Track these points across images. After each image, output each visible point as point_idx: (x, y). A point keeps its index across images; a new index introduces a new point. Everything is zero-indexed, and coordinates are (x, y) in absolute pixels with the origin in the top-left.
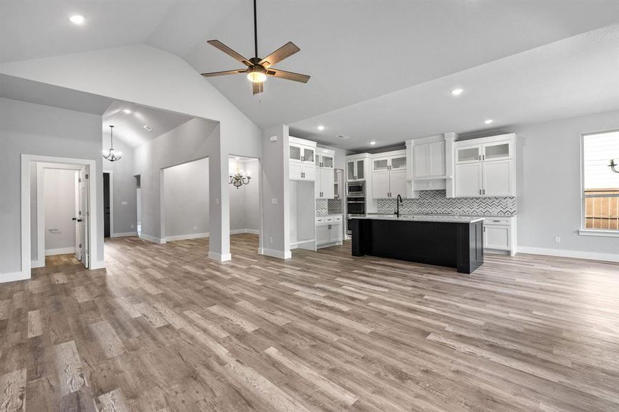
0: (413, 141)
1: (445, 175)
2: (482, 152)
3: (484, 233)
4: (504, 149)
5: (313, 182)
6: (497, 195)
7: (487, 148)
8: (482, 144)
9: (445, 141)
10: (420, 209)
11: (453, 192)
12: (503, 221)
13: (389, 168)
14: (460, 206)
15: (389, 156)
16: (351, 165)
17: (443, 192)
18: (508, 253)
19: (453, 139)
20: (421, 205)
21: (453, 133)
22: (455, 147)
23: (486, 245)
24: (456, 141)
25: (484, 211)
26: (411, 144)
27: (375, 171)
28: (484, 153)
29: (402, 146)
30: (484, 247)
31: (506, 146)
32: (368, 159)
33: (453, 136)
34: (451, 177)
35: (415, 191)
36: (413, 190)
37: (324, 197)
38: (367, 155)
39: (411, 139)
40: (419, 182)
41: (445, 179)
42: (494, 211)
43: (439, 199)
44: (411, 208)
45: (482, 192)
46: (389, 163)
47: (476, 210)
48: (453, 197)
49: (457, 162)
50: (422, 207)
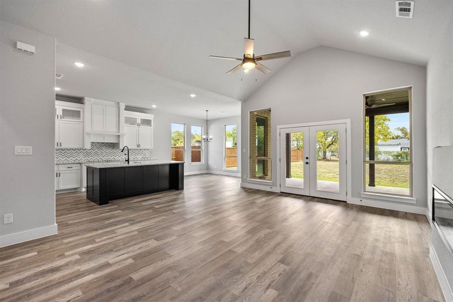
1: (119, 132)
2: (139, 121)
4: (147, 122)
7: (141, 119)
8: (139, 117)
9: (119, 108)
15: (59, 106)
33: (124, 106)
34: (123, 134)
36: (91, 141)
41: (119, 136)
45: (139, 145)
49: (124, 124)
50: (94, 156)
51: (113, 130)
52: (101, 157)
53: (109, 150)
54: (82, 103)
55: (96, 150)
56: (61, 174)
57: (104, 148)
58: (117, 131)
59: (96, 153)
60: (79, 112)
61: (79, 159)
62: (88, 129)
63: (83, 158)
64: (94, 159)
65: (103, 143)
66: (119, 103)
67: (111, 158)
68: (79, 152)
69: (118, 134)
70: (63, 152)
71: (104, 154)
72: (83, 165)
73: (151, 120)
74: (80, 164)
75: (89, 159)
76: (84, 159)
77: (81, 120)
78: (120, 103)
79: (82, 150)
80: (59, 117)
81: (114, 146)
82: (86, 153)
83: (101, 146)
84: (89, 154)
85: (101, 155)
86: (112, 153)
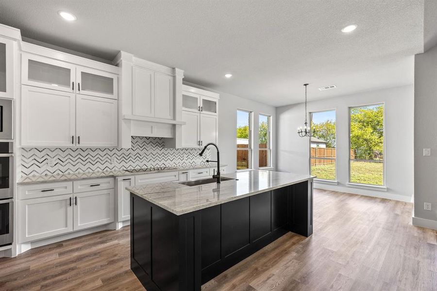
1: (174, 118)
7: (203, 100)
8: (200, 95)
9: (175, 77)
10: (123, 163)
28: (202, 105)
41: (174, 125)
45: (200, 143)
46: (76, 78)
50: (134, 161)
51: (165, 115)
52: (145, 162)
53: (157, 150)
54: (117, 65)
56: (78, 200)
57: (149, 147)
58: (171, 117)
59: (138, 156)
60: (112, 79)
61: (111, 166)
62: (126, 112)
63: (117, 165)
64: (134, 165)
65: (148, 138)
66: (174, 69)
67: (160, 163)
68: (111, 153)
69: (174, 122)
71: (149, 157)
72: (119, 179)
73: (215, 103)
74: (114, 177)
75: (127, 166)
76: (119, 166)
77: (115, 96)
78: (177, 69)
79: (115, 151)
80: (76, 87)
81: (165, 143)
82: (123, 155)
83: (145, 143)
84: (127, 158)
85: (145, 158)
86: (161, 156)
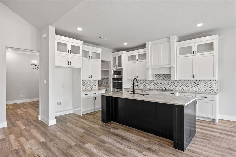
0: (150, 42)
1: (170, 64)
2: (195, 49)
3: (196, 105)
4: (210, 46)
5: (80, 68)
6: (205, 78)
7: (198, 45)
8: (195, 43)
9: (170, 41)
10: (155, 86)
11: (175, 76)
12: (210, 97)
13: (137, 60)
14: (180, 85)
15: (136, 53)
16: (115, 58)
17: (169, 76)
18: (214, 120)
19: (176, 40)
20: (156, 84)
21: (175, 37)
22: (176, 46)
23: (197, 114)
24: (178, 42)
25: (196, 89)
26: (149, 44)
27: (130, 62)
28: (196, 50)
29: (144, 46)
30: (196, 115)
31: (212, 44)
32: (125, 55)
33: (176, 38)
34: (174, 66)
35: (152, 75)
36: (150, 74)
37: (93, 78)
38: (124, 52)
39: (149, 41)
40: (153, 69)
41: (170, 67)
42: (203, 89)
43: (167, 80)
44: (150, 86)
45: (194, 76)
46: (137, 57)
47: (191, 88)
48: (176, 79)
49: (178, 56)
50: (157, 85)
52: (164, 86)
55: (161, 81)
61: (151, 87)
63: (153, 86)
64: (157, 87)
65: (166, 75)
66: (169, 37)
70: (143, 82)
71: (167, 84)
79: (145, 81)
82: (155, 82)
83: (164, 77)
84: (157, 84)
85: (164, 84)
86: (173, 84)
